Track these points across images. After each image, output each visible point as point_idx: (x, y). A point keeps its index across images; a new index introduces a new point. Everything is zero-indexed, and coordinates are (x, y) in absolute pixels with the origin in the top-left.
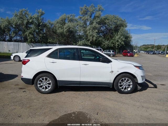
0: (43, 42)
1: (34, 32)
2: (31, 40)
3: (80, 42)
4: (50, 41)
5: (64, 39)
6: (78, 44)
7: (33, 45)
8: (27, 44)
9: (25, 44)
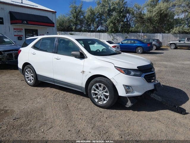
0: (124, 31)
1: (115, 20)
2: (112, 30)
3: (175, 29)
4: (132, 30)
5: (154, 26)
6: (171, 32)
7: (114, 35)
8: (108, 34)
9: (106, 34)
